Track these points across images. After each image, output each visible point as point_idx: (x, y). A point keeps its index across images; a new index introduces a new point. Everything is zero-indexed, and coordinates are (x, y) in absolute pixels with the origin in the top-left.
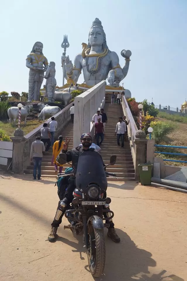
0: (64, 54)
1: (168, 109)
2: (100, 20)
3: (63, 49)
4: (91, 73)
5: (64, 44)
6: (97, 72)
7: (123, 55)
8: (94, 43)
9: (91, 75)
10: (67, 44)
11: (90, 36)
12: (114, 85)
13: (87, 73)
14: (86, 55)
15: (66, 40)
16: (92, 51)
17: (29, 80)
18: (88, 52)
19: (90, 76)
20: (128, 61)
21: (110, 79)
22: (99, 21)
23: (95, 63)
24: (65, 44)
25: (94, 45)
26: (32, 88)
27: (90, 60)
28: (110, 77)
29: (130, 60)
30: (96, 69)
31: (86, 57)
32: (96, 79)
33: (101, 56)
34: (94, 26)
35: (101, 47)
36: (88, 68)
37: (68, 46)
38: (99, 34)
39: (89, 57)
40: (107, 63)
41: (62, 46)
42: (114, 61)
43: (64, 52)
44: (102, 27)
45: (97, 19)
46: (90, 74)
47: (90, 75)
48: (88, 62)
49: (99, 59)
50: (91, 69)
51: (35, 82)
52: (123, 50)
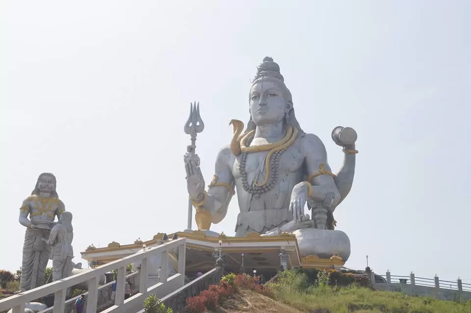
0: (191, 149)
1: (409, 282)
2: (274, 61)
3: (189, 136)
4: (253, 194)
5: (191, 125)
6: (267, 189)
7: (338, 140)
8: (259, 117)
9: (254, 198)
10: (198, 124)
11: (252, 102)
12: (306, 222)
13: (245, 193)
14: (243, 147)
15: (195, 114)
16: (259, 136)
17: (24, 249)
18: (248, 142)
19: (251, 200)
20: (350, 153)
21: (294, 205)
22: (275, 63)
23: (262, 168)
24: (194, 125)
25: (261, 123)
26: (28, 266)
27: (251, 160)
28: (294, 201)
29: (357, 152)
30: (264, 182)
31: (242, 154)
32: (265, 209)
33: (278, 149)
34: (258, 77)
35: (280, 125)
36: (246, 180)
37: (201, 128)
38: (270, 94)
39: (247, 153)
40: (295, 165)
41: (188, 129)
42: (313, 158)
43: (190, 143)
44: (281, 78)
45: (268, 60)
46: (251, 195)
47: (250, 198)
48: (244, 167)
49: (271, 158)
50: (253, 182)
51: (34, 252)
52: (335, 129)
